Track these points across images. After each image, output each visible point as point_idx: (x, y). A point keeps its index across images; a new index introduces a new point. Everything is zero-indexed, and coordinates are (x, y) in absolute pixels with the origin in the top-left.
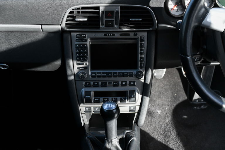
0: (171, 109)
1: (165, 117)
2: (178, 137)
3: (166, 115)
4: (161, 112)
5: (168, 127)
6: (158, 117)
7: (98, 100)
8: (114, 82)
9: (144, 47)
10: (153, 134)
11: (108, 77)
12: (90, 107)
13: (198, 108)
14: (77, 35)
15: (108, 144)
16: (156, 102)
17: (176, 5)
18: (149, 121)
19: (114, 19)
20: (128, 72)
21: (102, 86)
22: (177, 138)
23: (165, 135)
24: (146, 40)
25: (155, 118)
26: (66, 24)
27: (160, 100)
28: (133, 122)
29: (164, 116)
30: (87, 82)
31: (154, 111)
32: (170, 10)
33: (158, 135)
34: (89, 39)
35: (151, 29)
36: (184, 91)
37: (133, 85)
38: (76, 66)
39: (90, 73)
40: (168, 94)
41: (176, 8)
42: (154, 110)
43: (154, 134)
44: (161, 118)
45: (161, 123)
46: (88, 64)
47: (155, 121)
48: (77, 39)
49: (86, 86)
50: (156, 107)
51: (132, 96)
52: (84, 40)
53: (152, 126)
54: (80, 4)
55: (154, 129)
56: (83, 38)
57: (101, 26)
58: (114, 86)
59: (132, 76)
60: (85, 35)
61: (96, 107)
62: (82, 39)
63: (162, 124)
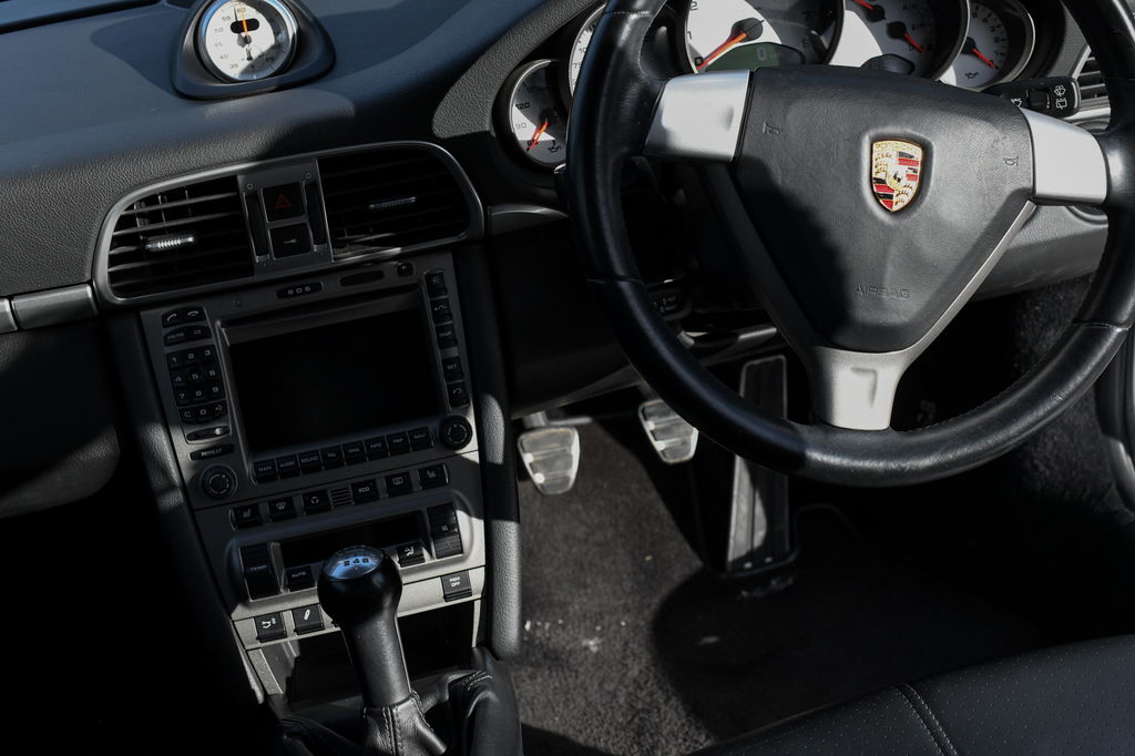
0: (642, 623)
1: (624, 658)
2: (697, 722)
3: (625, 650)
4: (603, 644)
5: (644, 693)
6: (593, 665)
7: (304, 573)
8: (356, 486)
9: (451, 316)
10: (584, 735)
11: (328, 467)
12: (278, 615)
13: (759, 593)
14: (165, 317)
15: (382, 731)
16: (571, 610)
17: (542, 125)
18: (555, 688)
19: (303, 219)
20: (404, 433)
21: (311, 510)
22: (693, 727)
23: (639, 726)
24: (451, 283)
25: (581, 670)
26: (113, 277)
27: (586, 594)
28: (474, 645)
29: (618, 657)
30: (245, 508)
31: (571, 646)
32: (525, 147)
33: (608, 733)
34: (219, 323)
35: (463, 236)
36: (680, 537)
37: (439, 481)
38: (186, 449)
39: (248, 468)
40: (614, 562)
41: (545, 137)
42: (568, 643)
43: (588, 731)
44: (605, 667)
45: (609, 687)
46: (234, 429)
47: (583, 684)
48: (170, 333)
49: (242, 525)
50: (574, 629)
51: (445, 528)
52: (199, 332)
53: (572, 706)
54: (157, 180)
55: (585, 714)
56: (194, 324)
57: (257, 259)
58: (361, 500)
59: (423, 445)
60: (200, 310)
61: (304, 608)
62: (190, 328)
63: (616, 689)
